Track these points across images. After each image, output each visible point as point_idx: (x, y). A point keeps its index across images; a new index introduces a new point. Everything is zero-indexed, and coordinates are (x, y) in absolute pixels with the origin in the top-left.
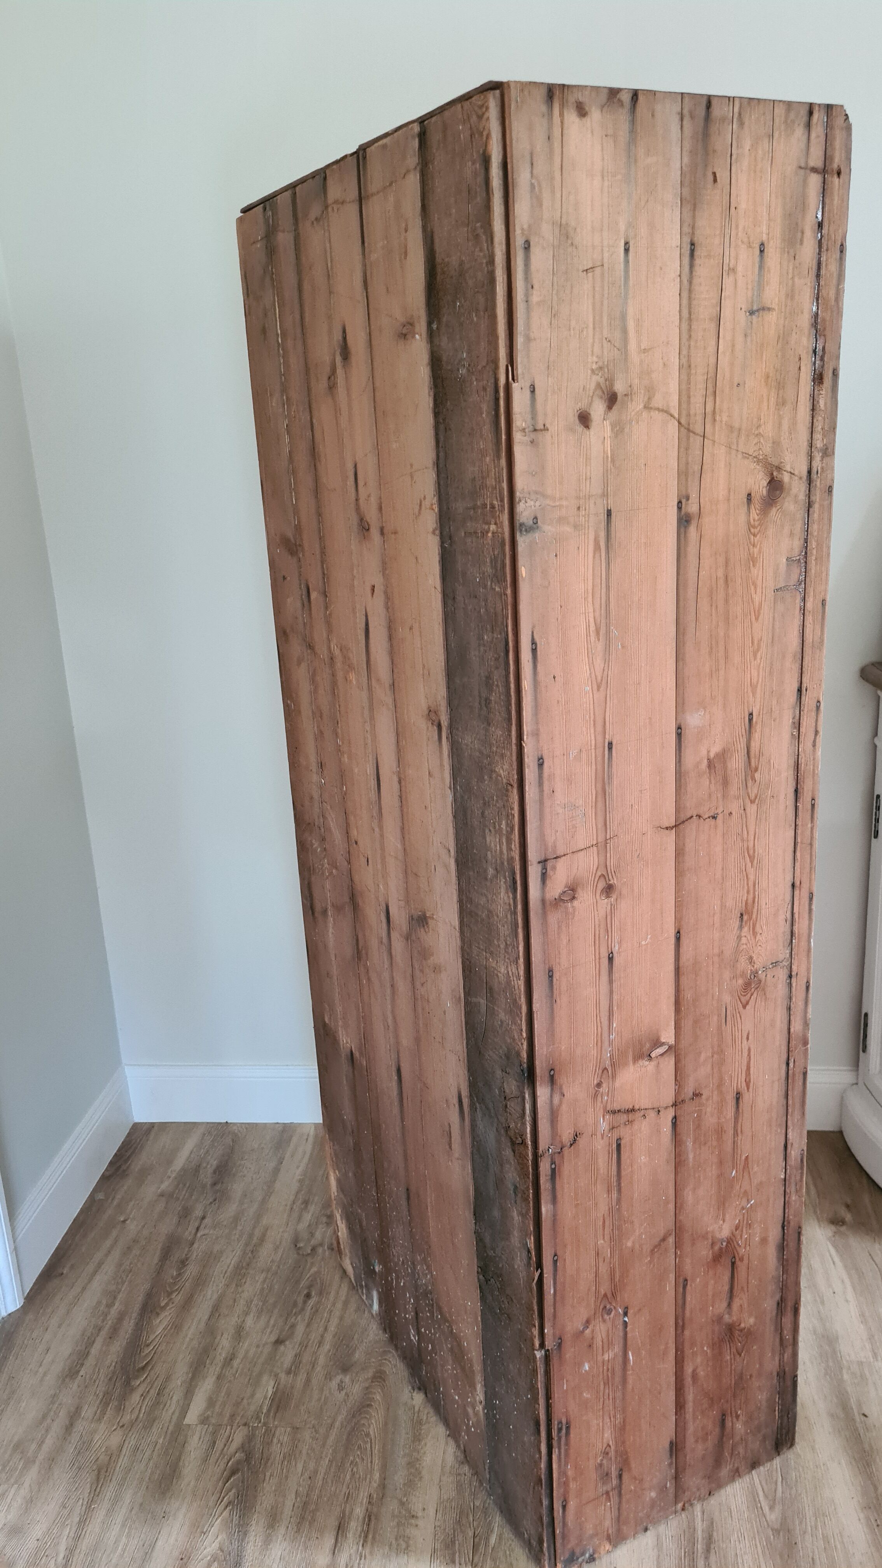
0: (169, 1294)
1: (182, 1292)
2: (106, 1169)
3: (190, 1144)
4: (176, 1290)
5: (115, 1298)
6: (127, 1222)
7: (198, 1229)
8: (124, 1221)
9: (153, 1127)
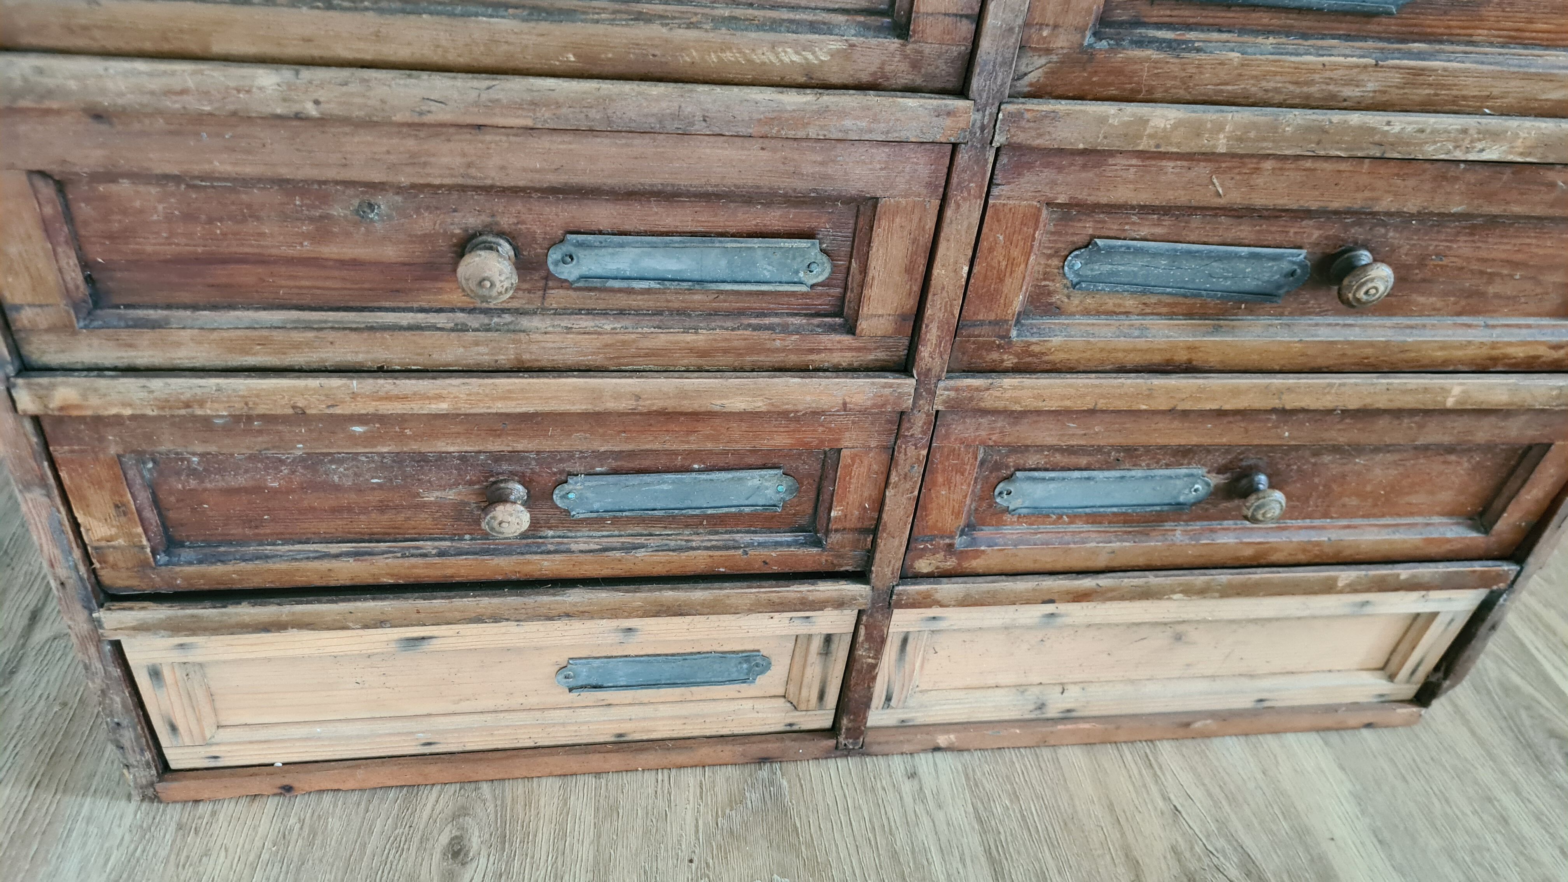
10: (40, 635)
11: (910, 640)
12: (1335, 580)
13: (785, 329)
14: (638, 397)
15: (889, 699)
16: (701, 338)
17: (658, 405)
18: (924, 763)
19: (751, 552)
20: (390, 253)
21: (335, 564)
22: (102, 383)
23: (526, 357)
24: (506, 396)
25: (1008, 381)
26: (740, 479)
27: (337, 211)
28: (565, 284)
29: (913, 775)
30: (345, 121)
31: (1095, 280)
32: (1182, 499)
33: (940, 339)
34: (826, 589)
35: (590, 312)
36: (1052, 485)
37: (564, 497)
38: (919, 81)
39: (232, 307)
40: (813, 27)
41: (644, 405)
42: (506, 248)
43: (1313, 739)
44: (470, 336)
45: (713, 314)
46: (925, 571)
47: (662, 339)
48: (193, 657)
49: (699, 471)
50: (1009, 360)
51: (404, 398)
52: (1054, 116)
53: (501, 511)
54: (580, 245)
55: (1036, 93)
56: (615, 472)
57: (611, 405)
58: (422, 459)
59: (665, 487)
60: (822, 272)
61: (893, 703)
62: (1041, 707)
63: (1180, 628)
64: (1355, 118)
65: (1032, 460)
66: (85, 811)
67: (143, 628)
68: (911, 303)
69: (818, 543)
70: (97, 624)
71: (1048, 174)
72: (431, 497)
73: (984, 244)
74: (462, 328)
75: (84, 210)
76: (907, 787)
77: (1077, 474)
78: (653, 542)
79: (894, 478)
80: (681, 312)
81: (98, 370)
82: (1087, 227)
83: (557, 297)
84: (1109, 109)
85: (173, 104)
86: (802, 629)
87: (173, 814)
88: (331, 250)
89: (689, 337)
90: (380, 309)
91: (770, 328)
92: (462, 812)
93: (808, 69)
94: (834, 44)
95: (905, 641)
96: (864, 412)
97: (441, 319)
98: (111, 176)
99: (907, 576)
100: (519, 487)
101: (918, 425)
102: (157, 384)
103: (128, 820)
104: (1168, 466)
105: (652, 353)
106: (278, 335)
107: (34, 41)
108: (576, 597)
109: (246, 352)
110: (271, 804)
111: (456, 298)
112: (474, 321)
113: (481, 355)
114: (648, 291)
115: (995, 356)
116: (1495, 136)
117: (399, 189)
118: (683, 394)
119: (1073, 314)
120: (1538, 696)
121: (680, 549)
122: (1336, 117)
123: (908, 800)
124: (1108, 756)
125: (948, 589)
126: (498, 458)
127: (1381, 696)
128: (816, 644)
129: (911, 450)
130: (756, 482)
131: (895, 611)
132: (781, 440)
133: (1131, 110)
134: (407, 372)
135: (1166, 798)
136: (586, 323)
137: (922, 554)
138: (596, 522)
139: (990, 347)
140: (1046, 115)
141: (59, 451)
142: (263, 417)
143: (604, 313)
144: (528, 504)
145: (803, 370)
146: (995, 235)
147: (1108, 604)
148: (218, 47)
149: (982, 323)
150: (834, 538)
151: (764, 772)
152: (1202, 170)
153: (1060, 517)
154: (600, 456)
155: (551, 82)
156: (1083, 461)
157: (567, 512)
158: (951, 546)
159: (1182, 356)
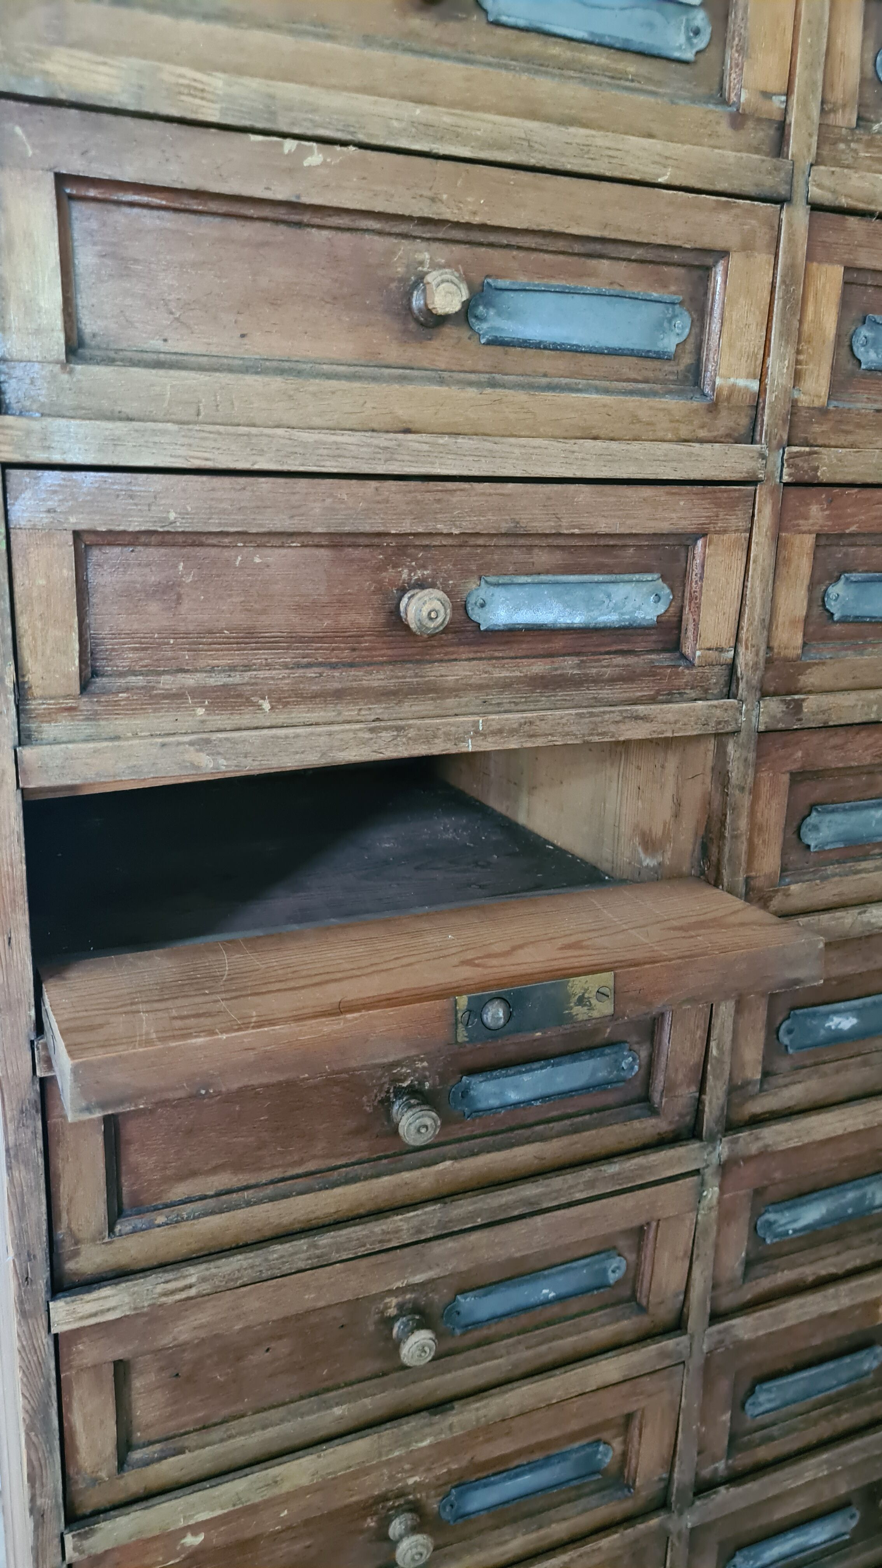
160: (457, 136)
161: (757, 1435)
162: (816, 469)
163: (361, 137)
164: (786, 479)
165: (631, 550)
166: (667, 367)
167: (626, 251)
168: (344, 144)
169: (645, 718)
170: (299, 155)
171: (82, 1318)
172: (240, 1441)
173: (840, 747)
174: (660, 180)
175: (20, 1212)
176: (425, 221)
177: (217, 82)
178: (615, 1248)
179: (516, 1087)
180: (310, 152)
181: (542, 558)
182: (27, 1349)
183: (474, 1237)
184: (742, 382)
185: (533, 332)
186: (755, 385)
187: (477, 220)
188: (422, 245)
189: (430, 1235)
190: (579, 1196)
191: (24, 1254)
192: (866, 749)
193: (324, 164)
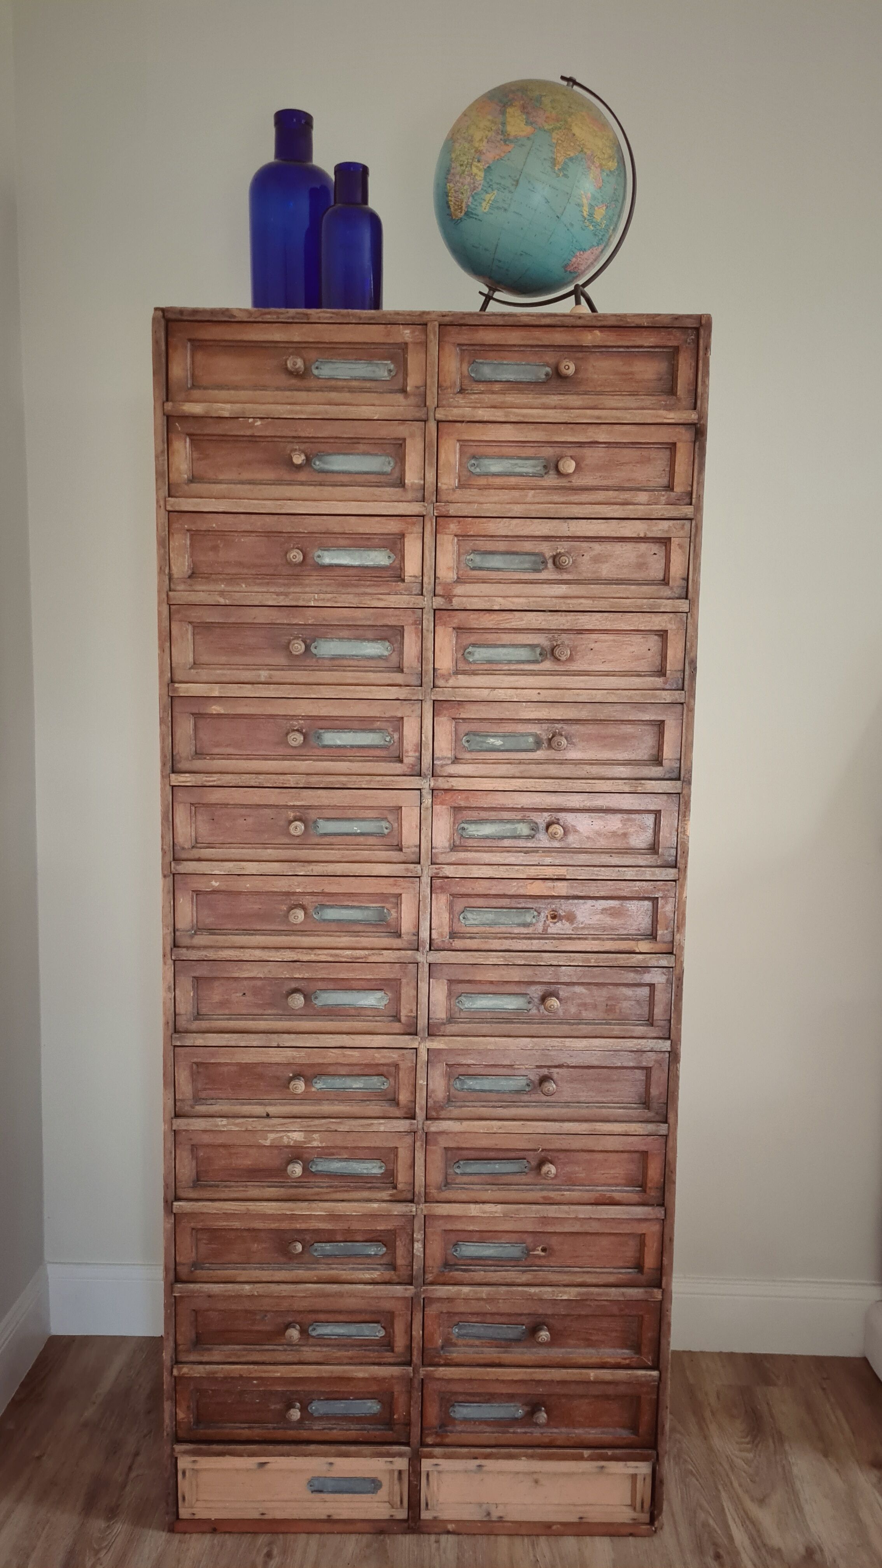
0: (97, 1552)
1: (112, 1549)
2: (18, 1393)
3: (118, 1362)
4: (105, 1547)
5: (28, 1556)
6: (44, 1458)
7: (130, 1468)
8: (39, 1458)
9: (74, 1341)
10: (133, 1475)
11: (430, 1474)
12: (582, 1454)
13: (374, 1351)
14: (332, 1372)
15: (427, 1505)
16: (350, 1353)
17: (338, 1375)
18: (443, 1538)
19: (370, 1432)
20: (269, 1328)
21: (242, 1431)
22: (195, 1366)
23: (302, 1359)
24: (296, 1371)
25: (441, 1369)
26: (364, 1403)
27: (258, 1317)
28: (313, 1337)
29: (437, 1542)
30: (263, 1296)
31: (463, 1335)
32: (516, 1416)
33: (418, 1354)
34: (396, 1448)
35: (320, 1345)
36: (469, 1409)
37: (311, 1408)
38: (401, 1281)
39: (228, 1344)
40: (373, 1269)
41: (334, 1375)
42: (298, 1327)
43: (606, 1540)
44: (288, 1352)
45: (352, 1346)
46: (430, 1443)
47: (339, 1354)
48: (196, 1467)
49: (352, 1400)
50: (442, 1362)
51: (269, 1372)
52: (436, 1290)
53: (292, 1411)
54: (317, 1326)
55: (432, 1283)
56: (327, 1399)
57: (324, 1375)
58: (271, 1392)
59: (342, 1405)
60: (382, 1333)
61: (429, 1507)
62: (489, 1514)
63: (535, 1476)
64: (520, 1288)
65: (461, 1398)
66: (150, 1534)
67: (186, 1452)
68: (408, 1343)
69: (392, 1430)
70: (173, 1450)
71: (439, 1305)
72: (273, 1407)
73: (426, 1325)
74: (285, 1350)
75: (200, 1319)
76: (434, 1545)
77: (475, 1404)
78: (339, 1427)
79: (412, 1403)
80: (344, 1345)
81: (193, 1363)
82: (457, 1319)
83: (311, 1341)
84: (450, 1288)
85: (227, 1294)
86: (390, 1467)
87: (177, 1537)
88: (256, 1328)
89: (346, 1353)
90: (265, 1345)
91: (369, 1350)
92: (270, 1544)
93: (372, 1279)
94: (378, 1273)
95: (428, 1475)
96: (398, 1378)
97: (280, 1348)
98: (208, 1310)
99: (423, 1444)
100: (298, 1404)
101: (416, 1384)
102: (207, 1367)
103: (164, 1538)
104: (507, 1402)
105: (336, 1358)
106: (239, 1353)
107: (202, 1280)
108: (312, 1448)
109: (230, 1357)
110: (208, 1536)
111: (284, 1341)
112: (289, 1348)
113: (290, 1358)
114: (335, 1339)
115: (437, 1360)
116: (565, 1293)
117: (273, 1312)
118: (344, 1371)
119: (460, 1346)
120: (718, 1529)
121: (347, 1430)
122: (515, 1288)
123: (433, 1551)
124: (518, 1541)
125: (437, 1451)
126: (292, 1392)
127: (635, 1519)
128: (396, 1474)
129: (415, 1393)
130: (369, 1404)
131: (423, 1460)
132: (374, 1388)
133: (456, 1288)
134: (270, 1364)
135: (535, 1556)
136: (318, 1349)
137: (428, 1435)
138: (321, 1418)
139: (435, 1357)
140: (434, 1289)
141: (178, 1388)
142: (231, 1377)
143: (324, 1346)
144: (301, 1410)
145: (379, 1364)
146: (428, 1322)
147: (500, 1461)
148: (238, 1279)
149: (430, 1349)
150: (397, 1427)
151: (382, 1537)
152: (482, 1303)
153: (475, 1423)
154: (323, 1393)
155: (310, 1285)
156: (477, 1399)
157: (312, 1414)
158: (437, 1432)
159: (497, 1361)
160: (302, 412)
161: (469, 935)
162: (449, 511)
163: (272, 416)
164: (435, 514)
165: (377, 540)
166: (389, 477)
167: (366, 441)
168: (267, 418)
169: (382, 600)
170: (254, 422)
171: (180, 782)
172: (233, 850)
173: (477, 619)
174: (375, 418)
175: (163, 740)
176: (294, 437)
177: (228, 406)
178: (386, 818)
179: (339, 739)
180: (257, 421)
181: (342, 542)
182: (163, 789)
183: (320, 792)
184: (416, 481)
185: (335, 468)
186: (422, 482)
187: (311, 435)
188: (295, 444)
189: (302, 786)
190: (364, 786)
191: (163, 756)
192: (489, 621)
193: (261, 424)
